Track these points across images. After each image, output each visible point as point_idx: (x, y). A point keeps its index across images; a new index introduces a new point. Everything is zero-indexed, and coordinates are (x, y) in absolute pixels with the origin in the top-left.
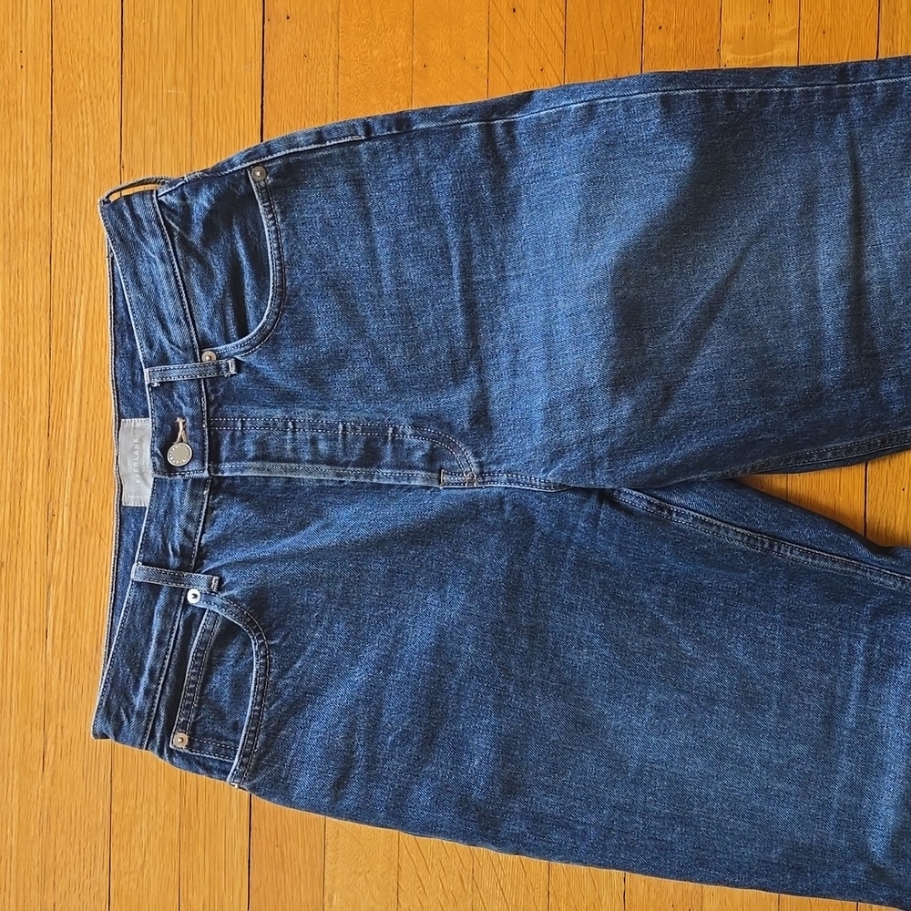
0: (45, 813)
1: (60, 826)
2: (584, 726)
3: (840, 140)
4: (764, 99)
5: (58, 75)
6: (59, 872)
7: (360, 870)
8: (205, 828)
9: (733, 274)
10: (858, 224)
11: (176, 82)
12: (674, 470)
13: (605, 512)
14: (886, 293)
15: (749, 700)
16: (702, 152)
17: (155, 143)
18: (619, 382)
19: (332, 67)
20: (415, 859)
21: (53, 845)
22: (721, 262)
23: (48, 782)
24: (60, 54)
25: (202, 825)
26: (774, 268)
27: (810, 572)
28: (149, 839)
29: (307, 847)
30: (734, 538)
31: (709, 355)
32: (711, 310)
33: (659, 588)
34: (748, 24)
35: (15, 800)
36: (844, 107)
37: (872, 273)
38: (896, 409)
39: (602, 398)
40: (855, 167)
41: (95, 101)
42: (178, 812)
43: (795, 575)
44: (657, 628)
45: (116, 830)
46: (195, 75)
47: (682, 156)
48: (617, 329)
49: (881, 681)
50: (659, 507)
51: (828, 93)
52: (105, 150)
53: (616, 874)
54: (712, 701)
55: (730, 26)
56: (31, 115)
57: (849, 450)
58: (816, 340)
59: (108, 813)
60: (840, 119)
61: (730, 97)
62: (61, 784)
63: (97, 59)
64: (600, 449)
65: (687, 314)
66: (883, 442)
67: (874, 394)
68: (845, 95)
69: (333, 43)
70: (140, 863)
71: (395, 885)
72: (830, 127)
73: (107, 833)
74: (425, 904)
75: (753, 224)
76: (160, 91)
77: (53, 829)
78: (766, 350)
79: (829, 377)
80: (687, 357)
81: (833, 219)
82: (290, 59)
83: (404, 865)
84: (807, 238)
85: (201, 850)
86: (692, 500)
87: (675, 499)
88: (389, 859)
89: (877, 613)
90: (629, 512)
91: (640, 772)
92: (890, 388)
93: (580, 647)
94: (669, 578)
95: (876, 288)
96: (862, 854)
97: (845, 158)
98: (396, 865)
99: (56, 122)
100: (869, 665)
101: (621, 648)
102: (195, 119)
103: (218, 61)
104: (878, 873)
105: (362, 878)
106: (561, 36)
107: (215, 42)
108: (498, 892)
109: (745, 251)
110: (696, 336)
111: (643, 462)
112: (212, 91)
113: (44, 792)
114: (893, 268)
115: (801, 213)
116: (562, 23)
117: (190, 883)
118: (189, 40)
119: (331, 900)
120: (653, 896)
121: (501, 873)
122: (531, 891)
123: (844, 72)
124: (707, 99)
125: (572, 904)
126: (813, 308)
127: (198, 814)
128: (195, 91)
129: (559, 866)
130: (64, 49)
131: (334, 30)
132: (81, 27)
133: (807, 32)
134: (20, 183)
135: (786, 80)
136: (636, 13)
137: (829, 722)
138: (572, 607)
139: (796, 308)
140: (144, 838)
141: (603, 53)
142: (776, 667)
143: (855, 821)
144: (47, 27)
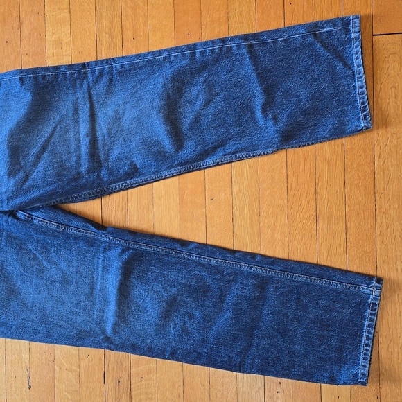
2: (13, 292)
3: (85, 88)
4: (57, 76)
9: (51, 136)
10: (93, 117)
12: (28, 203)
13: (10, 219)
14: (104, 140)
15: (66, 281)
16: (35, 95)
18: (11, 174)
22: (47, 132)
26: (66, 133)
27: (80, 237)
30: (52, 226)
31: (43, 163)
32: (44, 148)
33: (35, 244)
34: (55, 51)
36: (86, 77)
37: (99, 134)
38: (105, 180)
39: (5, 179)
40: (90, 98)
43: (76, 238)
44: (35, 258)
47: (28, 97)
48: (9, 156)
49: (107, 272)
50: (28, 217)
51: (79, 73)
53: (27, 342)
54: (53, 282)
55: (49, 52)
57: (90, 194)
58: (79, 158)
60: (85, 81)
61: (44, 77)
64: (5, 197)
65: (35, 150)
66: (102, 191)
67: (99, 175)
68: (86, 73)
72: (82, 84)
75: (57, 118)
78: (62, 161)
79: (83, 169)
80: (35, 164)
81: (84, 115)
84: (76, 122)
86: (38, 214)
87: (33, 214)
89: (105, 250)
90: (18, 219)
91: (32, 307)
92: (104, 172)
93: (10, 265)
94: (38, 241)
95: (100, 138)
96: (104, 332)
97: (87, 95)
100: (103, 268)
101: (23, 265)
104: (107, 339)
109: (55, 128)
110: (38, 158)
111: (18, 201)
114: (105, 132)
115: (73, 114)
123: (84, 65)
124: (35, 78)
125: (13, 353)
126: (78, 146)
129: (9, 340)
133: (74, 53)
135: (64, 70)
136: (19, 50)
137: (92, 288)
138: (6, 252)
139: (73, 147)
142: (74, 270)
143: (101, 322)
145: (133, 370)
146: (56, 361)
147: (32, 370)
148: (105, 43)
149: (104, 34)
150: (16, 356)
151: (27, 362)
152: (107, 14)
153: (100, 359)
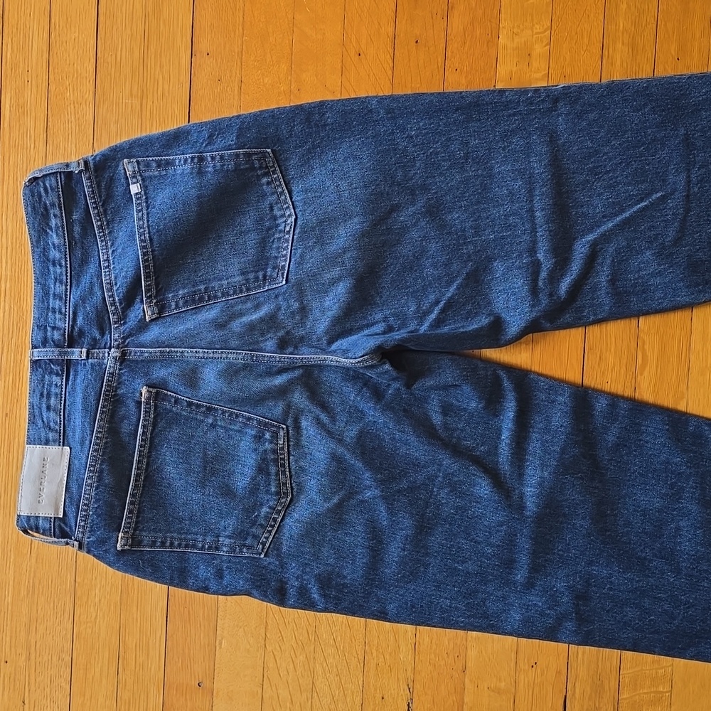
0: (31, 581)
1: (41, 590)
5: (52, 88)
6: (39, 621)
7: (240, 624)
8: (138, 594)
11: (131, 95)
17: (117, 135)
19: (236, 89)
20: (277, 618)
21: (36, 603)
23: (33, 561)
24: (54, 74)
25: (136, 592)
28: (100, 600)
29: (206, 608)
34: (515, 69)
35: (12, 572)
41: (76, 106)
42: (120, 583)
45: (79, 593)
46: (145, 91)
52: (83, 139)
55: (503, 70)
56: (33, 114)
59: (73, 582)
62: (42, 563)
63: (79, 78)
69: (238, 72)
70: (94, 617)
71: (264, 635)
73: (73, 596)
74: (283, 648)
76: (121, 101)
77: (36, 593)
82: (209, 83)
83: (270, 622)
85: (135, 608)
88: (260, 618)
98: (265, 622)
99: (50, 119)
102: (144, 120)
103: (160, 83)
105: (241, 630)
106: (390, 73)
107: (158, 68)
108: (332, 641)
112: (155, 101)
113: (30, 568)
116: (391, 65)
117: (127, 630)
118: (141, 67)
119: (221, 644)
120: (434, 647)
121: (334, 629)
122: (353, 641)
125: (380, 650)
127: (133, 584)
128: (144, 101)
130: (56, 70)
131: (239, 63)
132: (69, 56)
133: (553, 76)
134: (25, 159)
136: (441, 59)
140: (97, 599)
141: (418, 85)
144: (45, 55)
145: (624, 695)
146: (467, 671)
147: (418, 686)
148: (619, 62)
149: (619, 45)
150: (387, 657)
151: (409, 669)
152: (629, 6)
153: (559, 672)
